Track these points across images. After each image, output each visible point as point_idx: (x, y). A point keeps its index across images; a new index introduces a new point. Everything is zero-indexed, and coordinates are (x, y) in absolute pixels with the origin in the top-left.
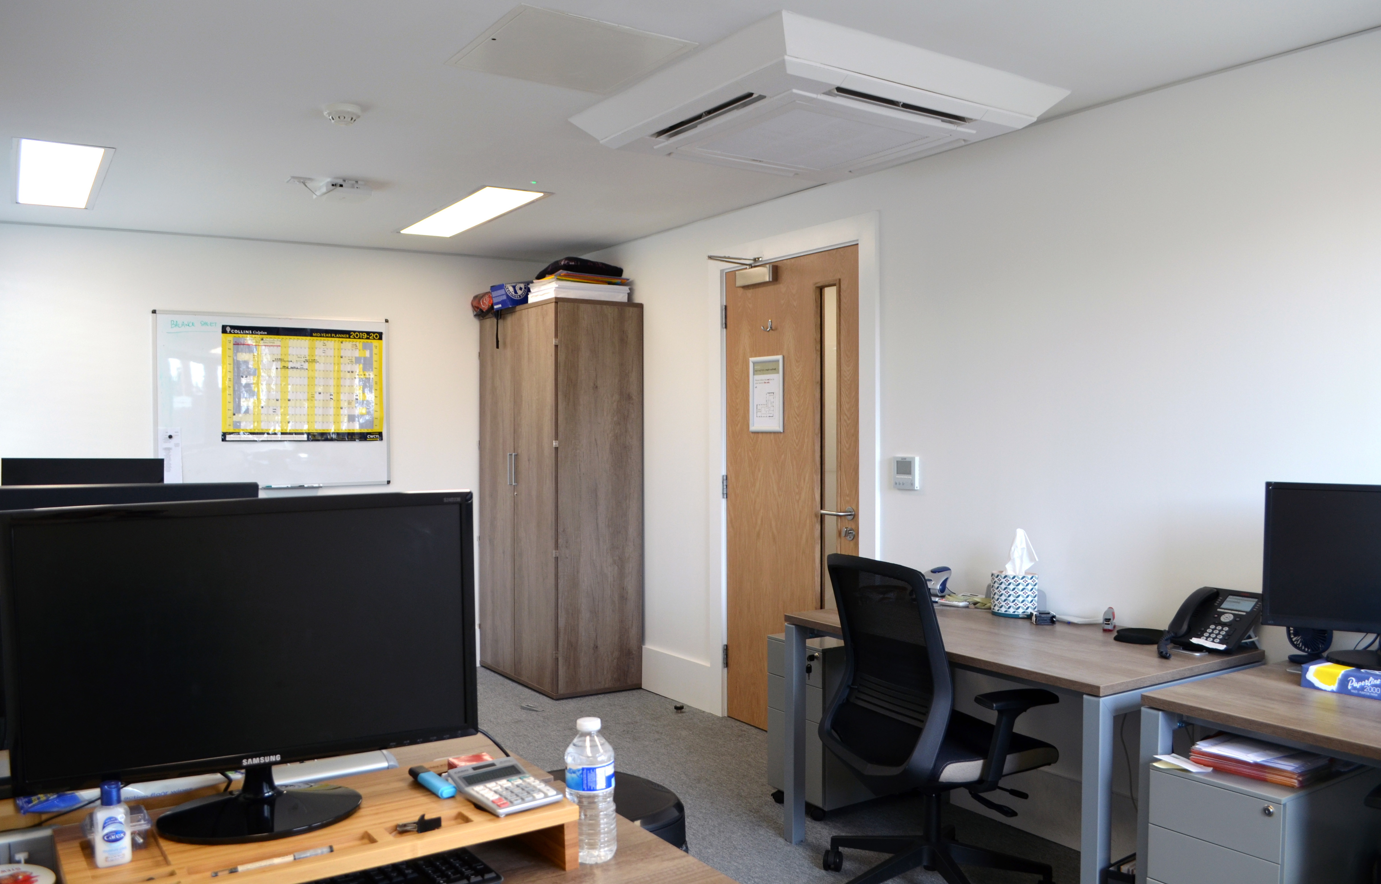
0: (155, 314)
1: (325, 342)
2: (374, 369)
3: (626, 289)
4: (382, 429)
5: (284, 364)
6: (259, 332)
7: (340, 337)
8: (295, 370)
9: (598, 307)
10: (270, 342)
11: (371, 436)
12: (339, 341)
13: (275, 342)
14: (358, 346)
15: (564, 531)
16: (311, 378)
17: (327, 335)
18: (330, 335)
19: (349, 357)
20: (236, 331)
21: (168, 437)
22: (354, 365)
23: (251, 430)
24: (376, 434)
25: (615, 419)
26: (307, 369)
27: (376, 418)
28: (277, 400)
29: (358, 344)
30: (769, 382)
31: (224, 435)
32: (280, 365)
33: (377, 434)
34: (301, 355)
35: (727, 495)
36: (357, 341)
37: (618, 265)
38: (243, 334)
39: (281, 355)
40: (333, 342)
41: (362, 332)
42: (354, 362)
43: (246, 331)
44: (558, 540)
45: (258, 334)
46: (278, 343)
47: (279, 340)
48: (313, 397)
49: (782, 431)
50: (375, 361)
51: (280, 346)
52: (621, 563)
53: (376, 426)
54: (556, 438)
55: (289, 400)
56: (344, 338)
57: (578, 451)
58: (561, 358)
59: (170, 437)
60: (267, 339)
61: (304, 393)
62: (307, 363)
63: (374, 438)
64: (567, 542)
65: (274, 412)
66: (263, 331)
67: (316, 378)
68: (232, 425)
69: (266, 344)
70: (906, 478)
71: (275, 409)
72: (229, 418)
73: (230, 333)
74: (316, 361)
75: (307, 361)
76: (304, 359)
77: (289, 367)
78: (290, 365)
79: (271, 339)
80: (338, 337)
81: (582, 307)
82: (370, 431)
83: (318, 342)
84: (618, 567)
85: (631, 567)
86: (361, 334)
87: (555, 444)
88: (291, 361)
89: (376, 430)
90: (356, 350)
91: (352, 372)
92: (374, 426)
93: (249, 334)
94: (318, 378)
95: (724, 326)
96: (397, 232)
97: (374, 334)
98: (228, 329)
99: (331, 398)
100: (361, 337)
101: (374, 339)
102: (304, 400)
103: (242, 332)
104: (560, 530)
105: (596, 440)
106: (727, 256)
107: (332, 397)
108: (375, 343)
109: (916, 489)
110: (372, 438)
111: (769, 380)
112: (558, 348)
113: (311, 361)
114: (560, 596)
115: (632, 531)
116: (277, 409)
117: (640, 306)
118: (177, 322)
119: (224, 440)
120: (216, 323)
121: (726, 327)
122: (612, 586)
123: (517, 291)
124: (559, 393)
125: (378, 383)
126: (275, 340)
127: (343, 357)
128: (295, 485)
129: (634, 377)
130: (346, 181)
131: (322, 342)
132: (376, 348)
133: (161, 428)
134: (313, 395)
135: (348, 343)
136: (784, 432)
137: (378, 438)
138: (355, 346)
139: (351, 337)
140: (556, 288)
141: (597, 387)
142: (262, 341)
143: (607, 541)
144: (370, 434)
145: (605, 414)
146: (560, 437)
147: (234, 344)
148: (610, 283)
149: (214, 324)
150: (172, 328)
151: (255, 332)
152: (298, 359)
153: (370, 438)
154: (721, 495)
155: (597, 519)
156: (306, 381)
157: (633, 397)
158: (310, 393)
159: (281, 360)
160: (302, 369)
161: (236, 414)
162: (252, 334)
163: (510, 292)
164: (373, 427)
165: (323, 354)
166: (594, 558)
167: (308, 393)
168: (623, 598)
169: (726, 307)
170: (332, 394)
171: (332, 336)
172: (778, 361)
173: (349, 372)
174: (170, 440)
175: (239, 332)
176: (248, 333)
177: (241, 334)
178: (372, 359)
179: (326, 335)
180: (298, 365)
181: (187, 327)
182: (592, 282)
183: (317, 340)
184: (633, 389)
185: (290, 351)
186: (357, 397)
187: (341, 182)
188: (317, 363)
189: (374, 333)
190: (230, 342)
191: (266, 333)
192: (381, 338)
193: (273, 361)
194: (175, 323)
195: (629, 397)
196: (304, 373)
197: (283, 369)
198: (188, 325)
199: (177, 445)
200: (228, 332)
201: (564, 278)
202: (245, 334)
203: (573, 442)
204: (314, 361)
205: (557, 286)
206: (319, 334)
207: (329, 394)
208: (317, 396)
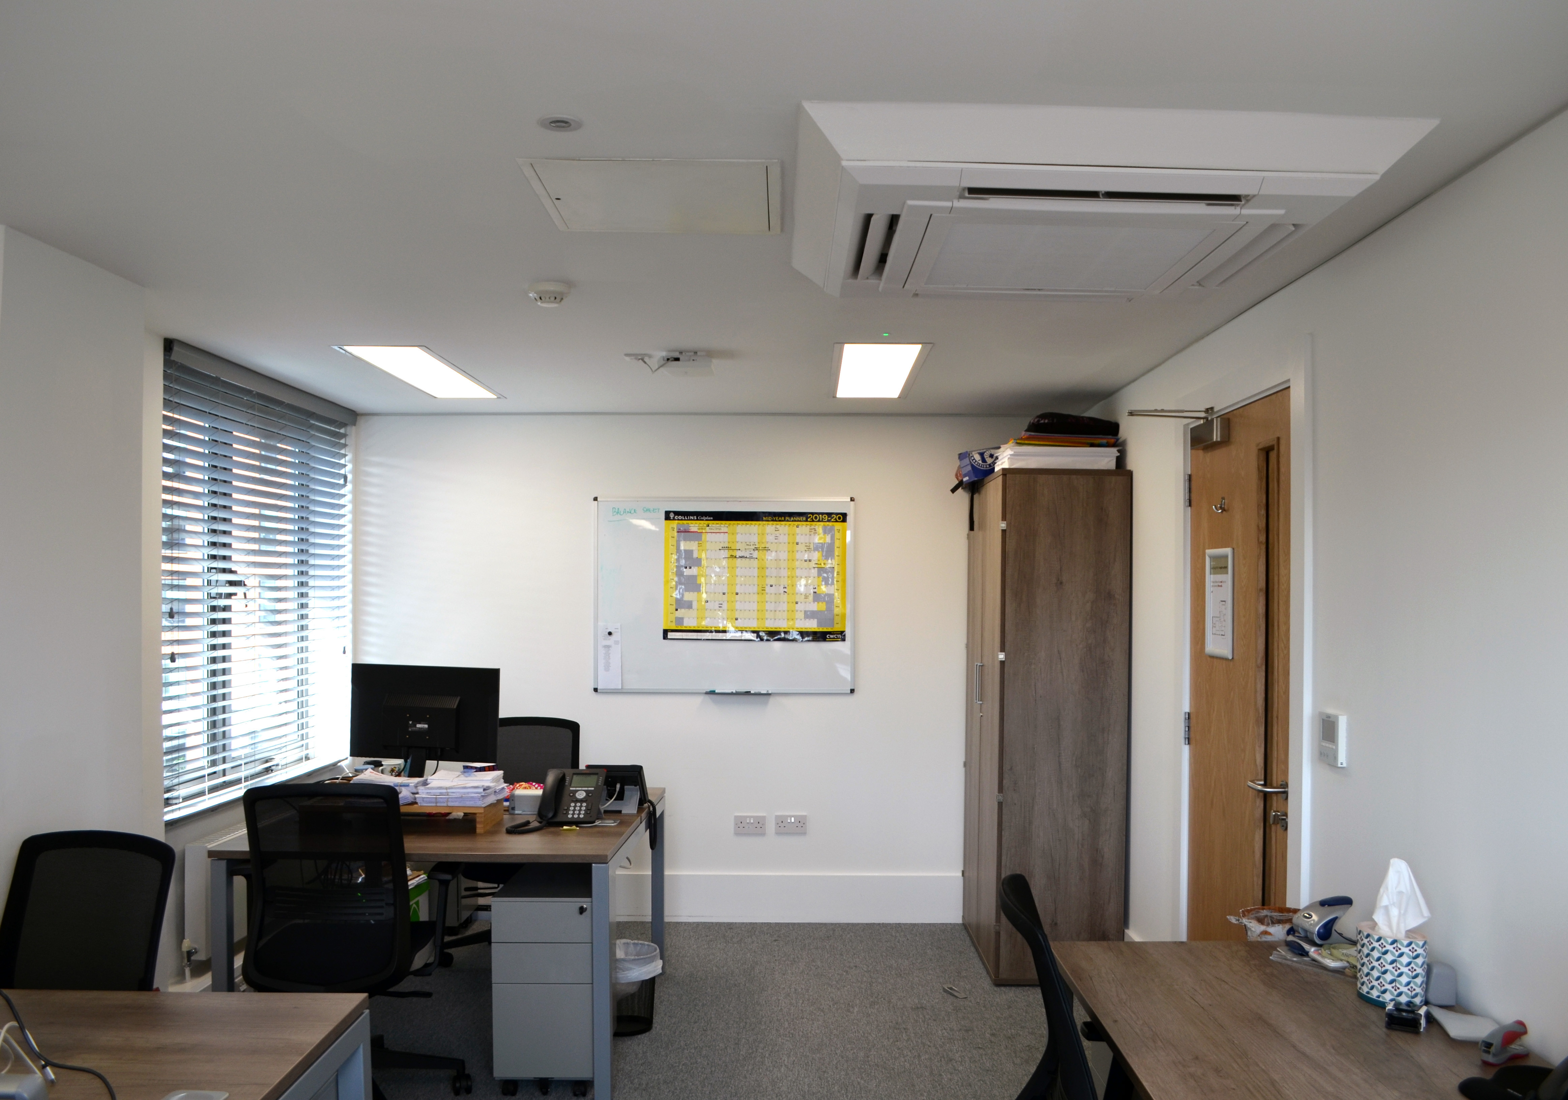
0: (596, 502)
1: (778, 527)
2: (836, 558)
3: (1113, 452)
4: (845, 629)
5: (731, 553)
6: (704, 518)
7: (795, 521)
8: (743, 559)
9: (1065, 478)
10: (716, 529)
11: (832, 636)
12: (794, 525)
13: (722, 528)
14: (817, 530)
15: (1011, 769)
16: (762, 568)
17: (780, 518)
18: (783, 518)
19: (806, 543)
20: (680, 517)
21: (607, 633)
22: (812, 552)
23: (694, 627)
24: (837, 634)
25: (1089, 625)
26: (757, 558)
27: (837, 615)
28: (724, 594)
29: (816, 527)
30: (1221, 586)
31: (666, 632)
32: (726, 553)
33: (839, 634)
34: (750, 543)
35: (1189, 740)
36: (816, 525)
37: (1112, 419)
38: (688, 520)
39: (729, 542)
40: (787, 526)
41: (822, 514)
42: (812, 549)
43: (691, 517)
44: (1002, 780)
45: (703, 520)
46: (724, 529)
47: (726, 525)
48: (765, 590)
49: (1230, 658)
50: (837, 547)
51: (727, 533)
52: (1094, 816)
53: (837, 624)
54: (1002, 649)
55: (737, 594)
56: (800, 521)
57: (1033, 667)
58: (1010, 547)
59: (610, 634)
60: (713, 525)
61: (754, 585)
62: (756, 551)
63: (834, 638)
64: (1015, 784)
65: (720, 607)
66: (709, 517)
67: (767, 568)
68: (674, 621)
69: (712, 531)
70: (1329, 748)
71: (722, 604)
72: (671, 613)
73: (674, 519)
74: (767, 549)
75: (756, 549)
76: (753, 547)
77: (737, 557)
78: (738, 554)
79: (717, 525)
80: (793, 521)
81: (1042, 478)
82: (830, 630)
83: (769, 527)
84: (1090, 821)
85: (1110, 822)
86: (821, 516)
87: (1002, 656)
88: (739, 550)
89: (837, 628)
90: (815, 535)
91: (810, 561)
92: (835, 625)
93: (694, 520)
94: (769, 569)
95: (1187, 504)
96: (833, 397)
97: (836, 516)
98: (672, 515)
99: (784, 592)
100: (821, 520)
101: (837, 521)
102: (754, 594)
103: (686, 519)
104: (1006, 767)
105: (1059, 652)
106: (1159, 409)
107: (785, 590)
108: (838, 526)
109: (1339, 765)
110: (832, 638)
111: (1221, 582)
112: (1007, 534)
113: (761, 548)
114: (1004, 852)
115: (1112, 774)
116: (723, 603)
117: (1130, 474)
118: (618, 509)
119: (665, 637)
120: (659, 509)
121: (1190, 505)
122: (1080, 846)
123: (987, 459)
124: (1007, 591)
125: (840, 573)
126: (722, 526)
127: (799, 544)
128: (740, 691)
129: (1117, 568)
130: (684, 353)
131: (774, 526)
132: (839, 532)
133: (601, 624)
134: (764, 588)
135: (802, 529)
136: (1233, 658)
137: (839, 638)
138: (813, 530)
139: (809, 520)
140: (1011, 455)
141: (1061, 583)
142: (708, 527)
143: (1074, 786)
144: (830, 633)
145: (1074, 619)
146: (1007, 648)
147: (678, 532)
148: (1092, 445)
149: (657, 510)
150: (613, 515)
151: (700, 518)
152: (747, 547)
153: (830, 638)
154: (1183, 741)
155: (1059, 756)
156: (756, 572)
157: (1116, 596)
158: (761, 586)
159: (728, 548)
160: (751, 558)
161: (678, 610)
162: (697, 520)
163: (976, 461)
164: (833, 626)
165: (776, 541)
166: (1055, 806)
167: (758, 585)
168: (1096, 862)
169: (1190, 476)
170: (786, 586)
171: (786, 519)
172: (1227, 557)
173: (806, 561)
174: (610, 637)
175: (683, 519)
176: (693, 518)
177: (685, 520)
178: (834, 546)
179: (778, 518)
180: (747, 554)
181: (629, 514)
182: (1067, 444)
183: (768, 524)
184: (1117, 586)
185: (739, 538)
186: (815, 590)
187: (676, 355)
188: (768, 551)
189: (837, 514)
190: (673, 529)
191: (712, 518)
192: (844, 520)
193: (720, 549)
194: (616, 511)
195: (1110, 596)
196: (755, 563)
197: (731, 559)
198: (630, 513)
199: (616, 643)
200: (672, 519)
201: (1026, 442)
202: (690, 520)
203: (1026, 654)
204: (766, 549)
205: (1012, 453)
206: (770, 518)
207: (782, 587)
208: (768, 589)
